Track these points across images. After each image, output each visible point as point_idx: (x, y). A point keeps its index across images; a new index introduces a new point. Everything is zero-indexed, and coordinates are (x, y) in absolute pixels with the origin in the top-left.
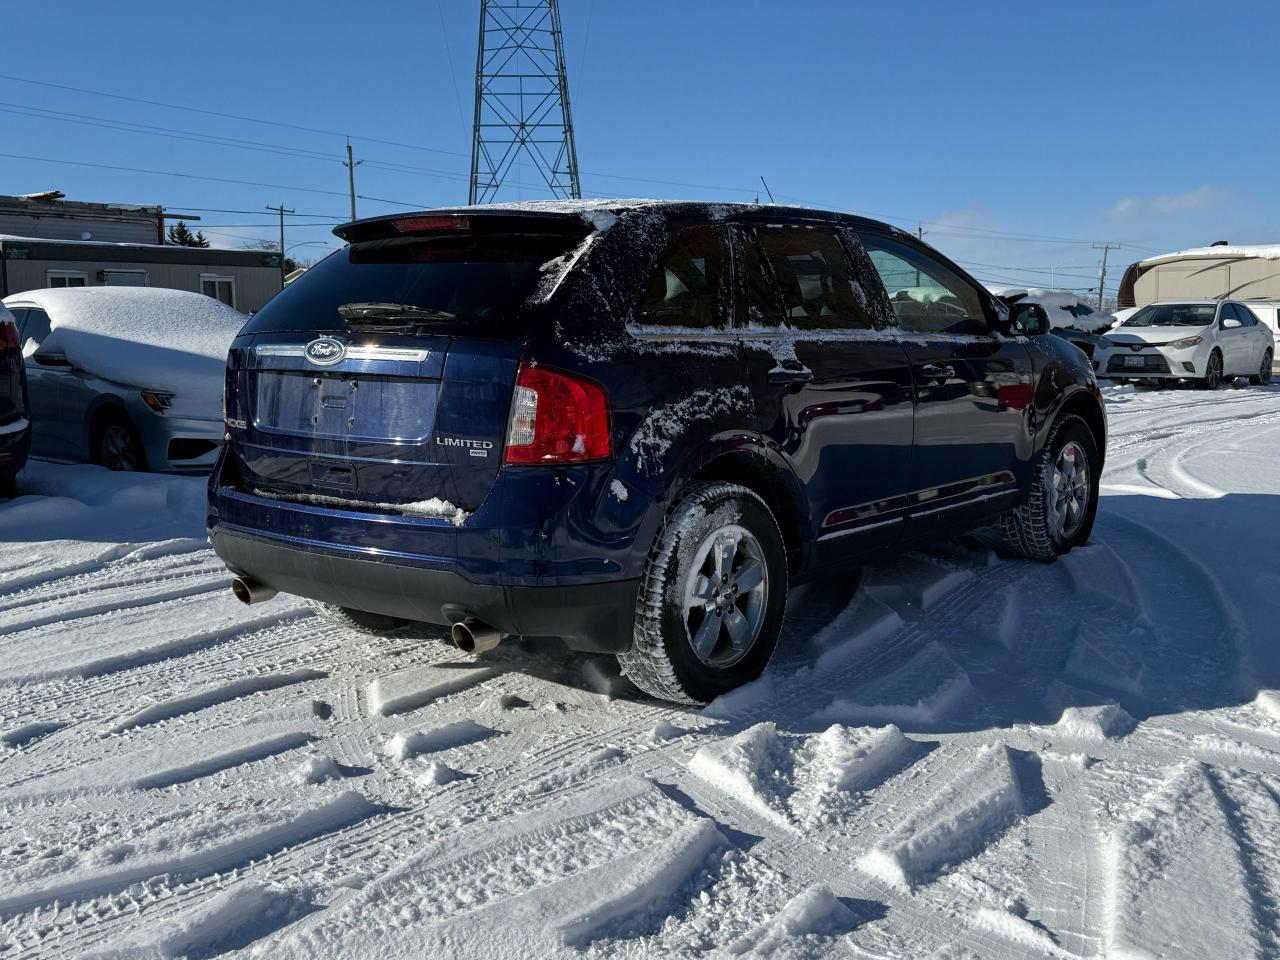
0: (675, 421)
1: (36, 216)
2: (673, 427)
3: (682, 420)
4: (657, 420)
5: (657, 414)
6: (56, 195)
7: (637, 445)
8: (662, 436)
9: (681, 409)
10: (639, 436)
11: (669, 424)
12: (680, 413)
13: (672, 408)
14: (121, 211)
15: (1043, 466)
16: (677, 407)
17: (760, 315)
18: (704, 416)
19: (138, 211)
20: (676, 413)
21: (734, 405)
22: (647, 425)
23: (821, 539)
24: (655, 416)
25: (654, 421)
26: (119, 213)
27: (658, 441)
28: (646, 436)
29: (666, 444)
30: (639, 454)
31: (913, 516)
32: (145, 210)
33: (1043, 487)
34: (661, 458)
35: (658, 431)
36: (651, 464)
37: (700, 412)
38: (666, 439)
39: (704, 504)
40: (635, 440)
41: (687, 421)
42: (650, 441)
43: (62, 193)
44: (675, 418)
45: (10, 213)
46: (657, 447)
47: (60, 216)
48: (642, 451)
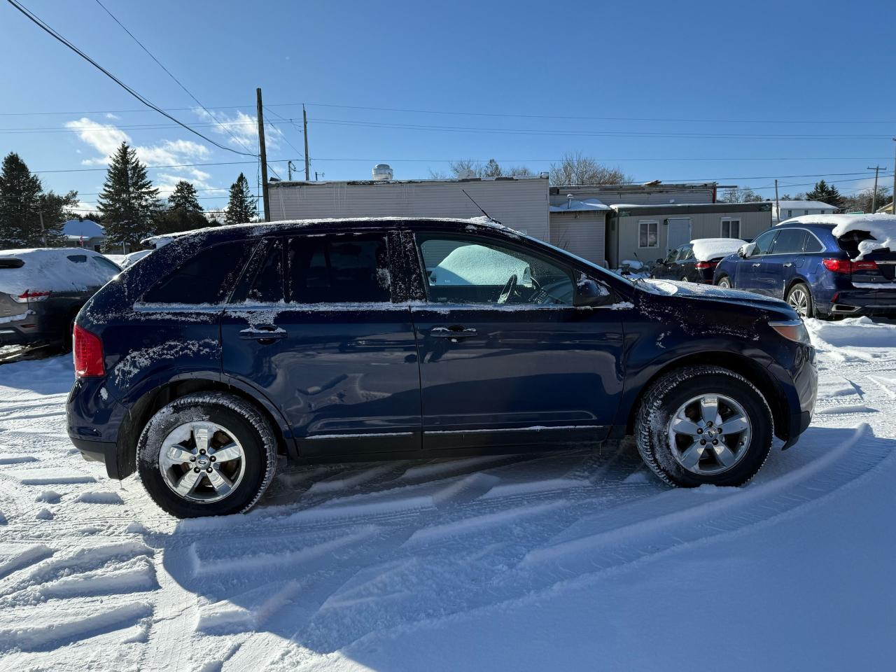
0: (146, 359)
1: (649, 193)
2: (144, 362)
3: (151, 358)
4: (135, 357)
5: (135, 354)
6: (657, 182)
7: (118, 370)
8: (135, 366)
9: (154, 352)
10: (121, 365)
11: (142, 360)
12: (152, 354)
13: (146, 351)
14: (693, 187)
15: (652, 411)
16: (150, 351)
17: (260, 294)
18: (169, 357)
19: (702, 186)
20: (148, 354)
21: (199, 351)
22: (127, 360)
23: (309, 438)
24: (133, 355)
25: (132, 358)
26: (692, 188)
27: (132, 369)
28: (125, 365)
29: (136, 371)
30: (118, 375)
31: (426, 432)
32: (706, 185)
33: (649, 428)
34: (130, 379)
35: (134, 364)
36: (123, 382)
37: (167, 354)
38: (137, 368)
39: (173, 407)
40: (117, 367)
41: (155, 359)
42: (127, 369)
43: (660, 181)
44: (147, 356)
45: (636, 193)
46: (130, 372)
47: (661, 192)
48: (120, 374)
